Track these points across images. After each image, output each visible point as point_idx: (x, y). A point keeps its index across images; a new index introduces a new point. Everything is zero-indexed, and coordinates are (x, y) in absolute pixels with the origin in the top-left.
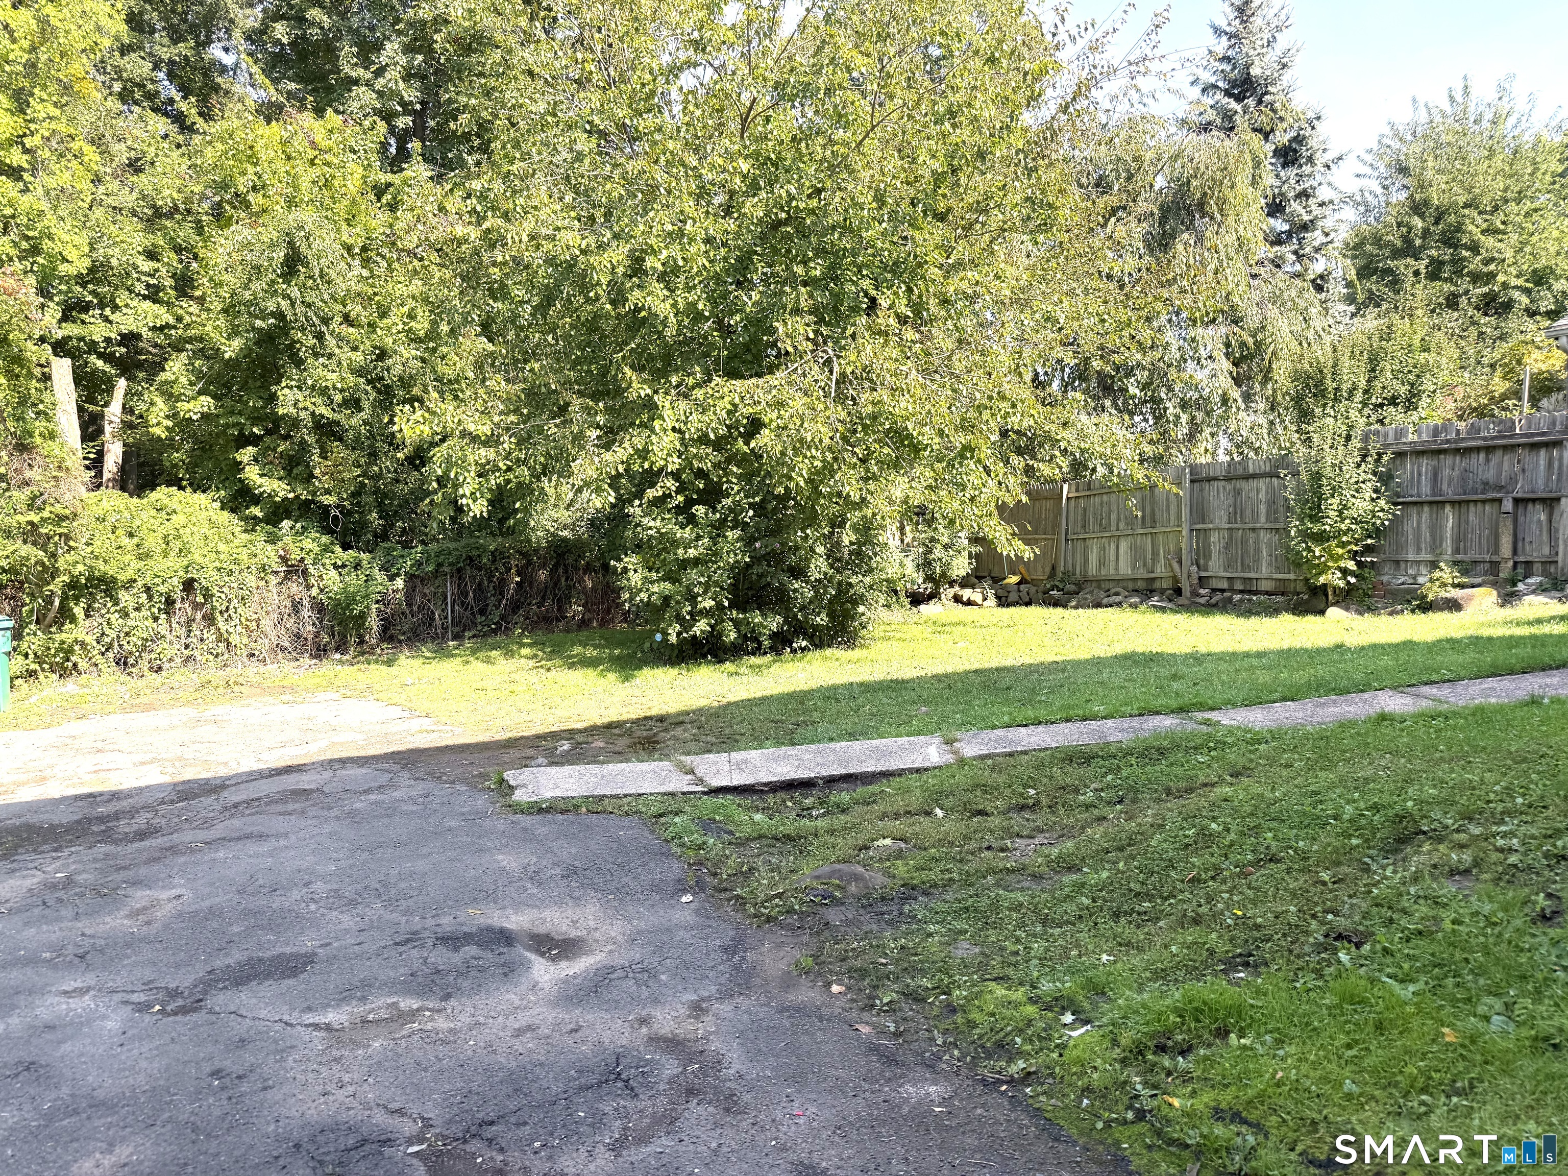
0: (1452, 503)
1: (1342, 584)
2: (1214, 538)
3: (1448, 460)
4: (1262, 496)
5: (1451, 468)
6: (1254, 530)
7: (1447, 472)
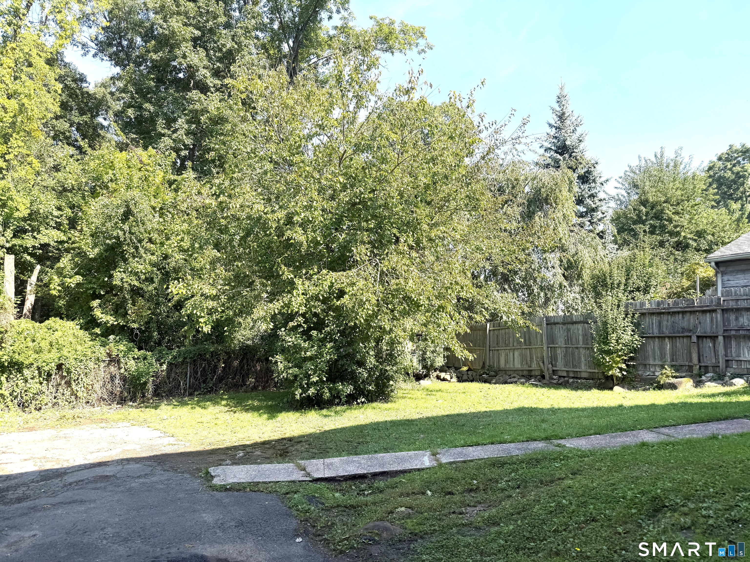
0: (669, 337)
1: (620, 375)
2: (559, 351)
3: (665, 317)
4: (580, 332)
5: (667, 321)
6: (577, 348)
7: (665, 323)
